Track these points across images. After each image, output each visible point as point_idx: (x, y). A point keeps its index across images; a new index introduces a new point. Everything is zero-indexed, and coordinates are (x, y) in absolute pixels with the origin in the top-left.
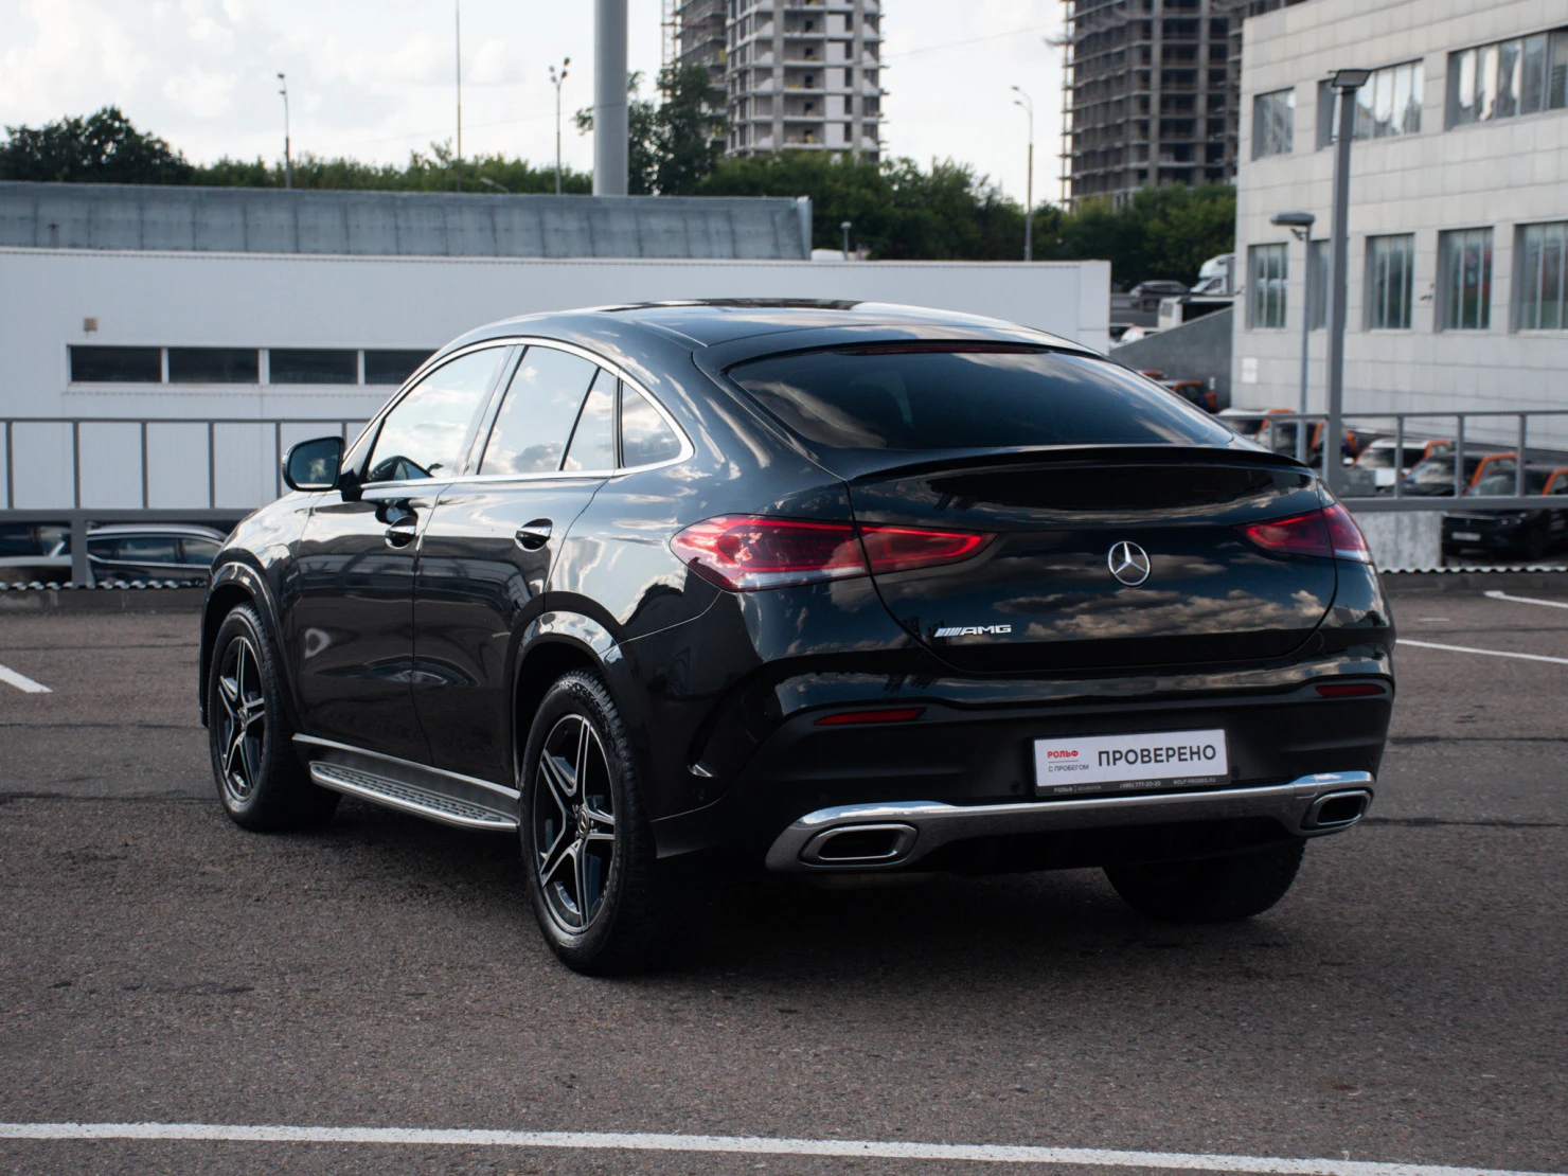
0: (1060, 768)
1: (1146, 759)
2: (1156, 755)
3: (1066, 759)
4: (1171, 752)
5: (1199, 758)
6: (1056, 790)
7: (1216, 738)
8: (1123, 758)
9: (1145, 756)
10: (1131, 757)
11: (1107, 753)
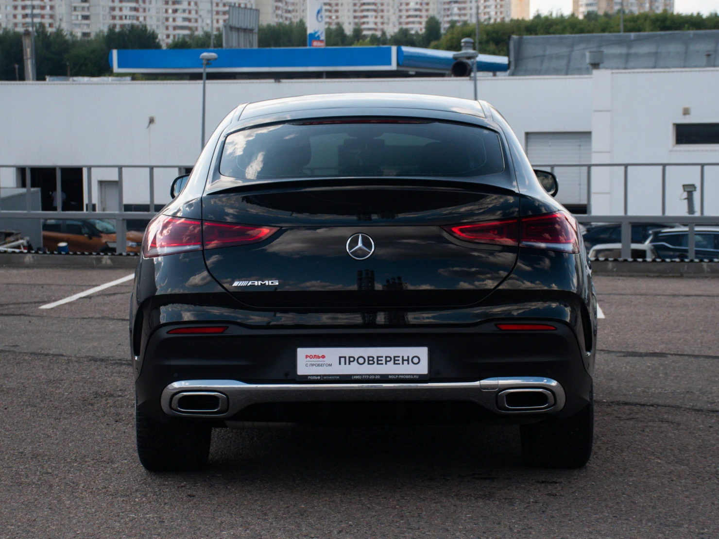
0: (313, 365)
1: (371, 362)
2: (378, 360)
3: (317, 360)
4: (388, 359)
5: (408, 363)
6: (309, 377)
7: (422, 352)
8: (356, 361)
9: (370, 360)
10: (361, 360)
11: (345, 357)
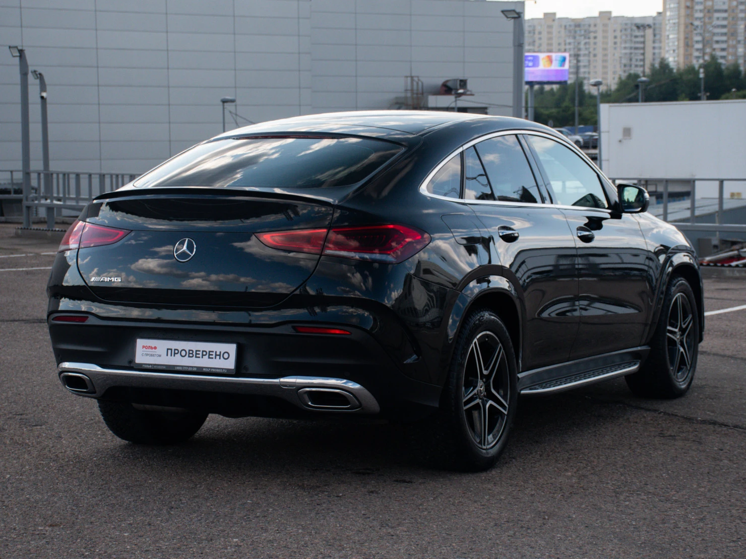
0: (147, 355)
2: (196, 354)
3: (151, 350)
4: (204, 353)
5: (220, 358)
6: (144, 366)
7: (232, 348)
8: (179, 353)
9: (191, 354)
10: (183, 353)
11: (171, 349)
